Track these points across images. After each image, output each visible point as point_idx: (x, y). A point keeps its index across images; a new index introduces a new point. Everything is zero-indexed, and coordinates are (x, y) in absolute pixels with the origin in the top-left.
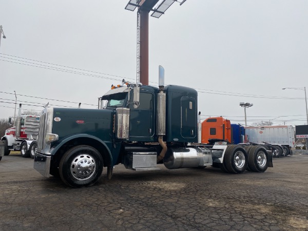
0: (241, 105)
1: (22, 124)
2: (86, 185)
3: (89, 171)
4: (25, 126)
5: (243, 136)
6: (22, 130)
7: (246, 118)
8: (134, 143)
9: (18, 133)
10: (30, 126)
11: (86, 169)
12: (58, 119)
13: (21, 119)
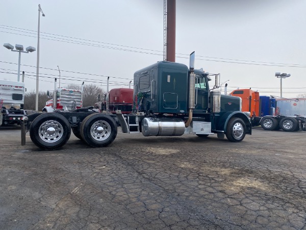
0: (277, 75)
1: (58, 97)
4: (60, 98)
5: (274, 109)
6: (58, 102)
7: (281, 90)
9: (55, 104)
10: (65, 99)
13: (57, 92)
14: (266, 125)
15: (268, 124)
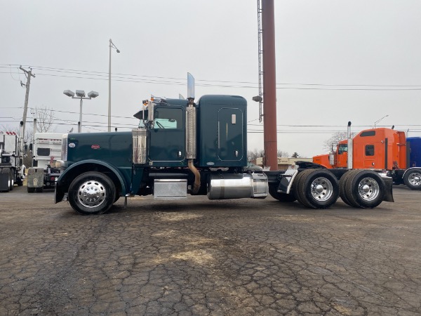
2: (96, 213)
3: (97, 198)
8: (162, 169)
11: (94, 196)
12: (72, 145)
14: (414, 183)
15: (416, 180)
